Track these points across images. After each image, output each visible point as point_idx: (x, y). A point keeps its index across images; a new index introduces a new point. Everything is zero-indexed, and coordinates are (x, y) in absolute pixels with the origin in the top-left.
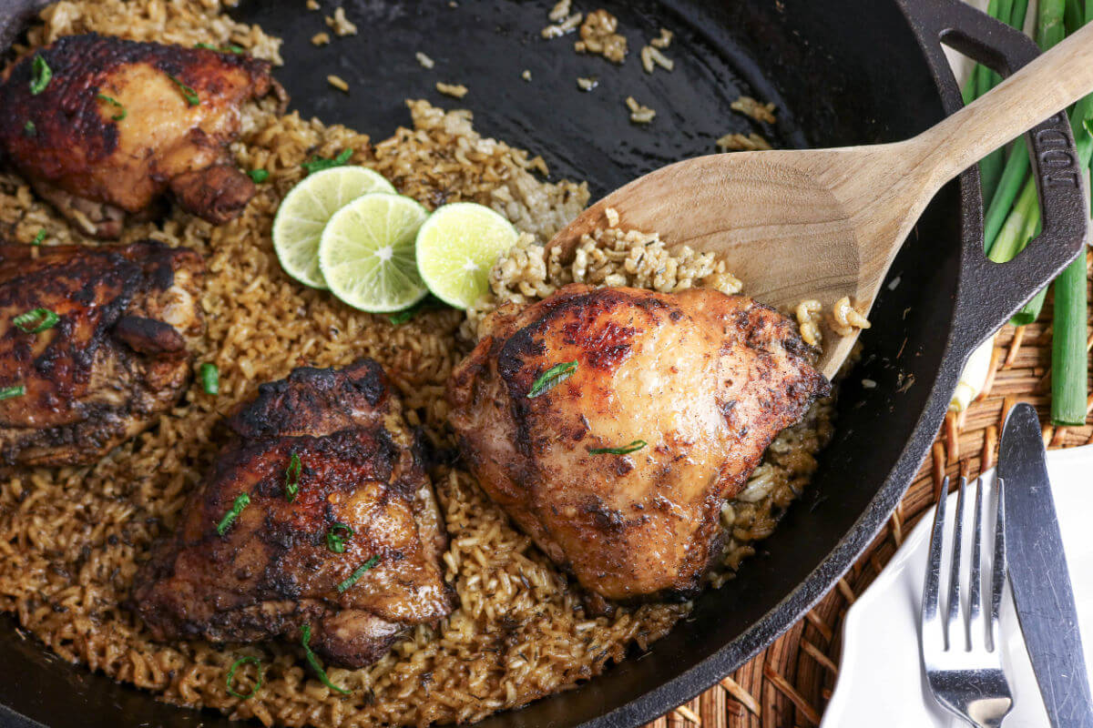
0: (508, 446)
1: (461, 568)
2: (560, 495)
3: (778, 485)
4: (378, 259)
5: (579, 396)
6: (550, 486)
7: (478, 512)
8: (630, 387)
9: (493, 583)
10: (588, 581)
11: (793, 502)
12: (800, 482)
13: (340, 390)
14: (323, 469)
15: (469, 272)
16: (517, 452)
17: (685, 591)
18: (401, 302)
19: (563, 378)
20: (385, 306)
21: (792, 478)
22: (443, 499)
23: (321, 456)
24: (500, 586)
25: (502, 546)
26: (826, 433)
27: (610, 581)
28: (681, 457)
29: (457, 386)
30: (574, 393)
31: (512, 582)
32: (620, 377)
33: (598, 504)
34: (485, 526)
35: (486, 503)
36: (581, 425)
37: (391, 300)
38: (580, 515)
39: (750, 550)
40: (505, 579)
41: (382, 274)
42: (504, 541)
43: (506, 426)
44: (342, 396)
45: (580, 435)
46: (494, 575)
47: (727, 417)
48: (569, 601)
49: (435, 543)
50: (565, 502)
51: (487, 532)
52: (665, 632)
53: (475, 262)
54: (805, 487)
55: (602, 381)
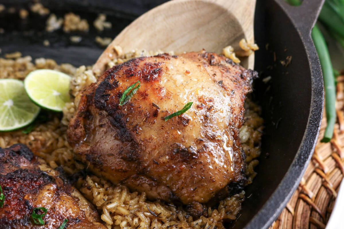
0: (117, 142)
1: (114, 221)
2: (156, 153)
3: (251, 134)
4: (6, 106)
5: (147, 95)
6: (149, 150)
7: (110, 191)
8: (171, 84)
9: (136, 220)
10: (188, 197)
11: (262, 137)
12: (260, 129)
13: (9, 156)
14: (15, 185)
15: (56, 97)
16: (123, 142)
17: (240, 180)
18: (25, 121)
19: (135, 92)
20: (17, 125)
21: (255, 129)
22: (88, 192)
23: (11, 180)
24: (140, 220)
25: (132, 202)
26: (259, 109)
27: (200, 190)
28: (211, 107)
29: (75, 128)
30: (144, 95)
31: (146, 216)
32: (163, 82)
33: (178, 147)
34: (118, 195)
35: (113, 185)
36: (155, 108)
37: (20, 122)
38: (172, 158)
39: (256, 162)
40: (141, 215)
41: (11, 112)
42: (132, 199)
43: (112, 133)
44: (11, 158)
45: (155, 114)
46: (135, 216)
47: (223, 87)
48: (181, 216)
49: (93, 216)
50: (160, 155)
51: (120, 198)
52: (238, 209)
53: (58, 91)
54: (264, 130)
55: (156, 85)
